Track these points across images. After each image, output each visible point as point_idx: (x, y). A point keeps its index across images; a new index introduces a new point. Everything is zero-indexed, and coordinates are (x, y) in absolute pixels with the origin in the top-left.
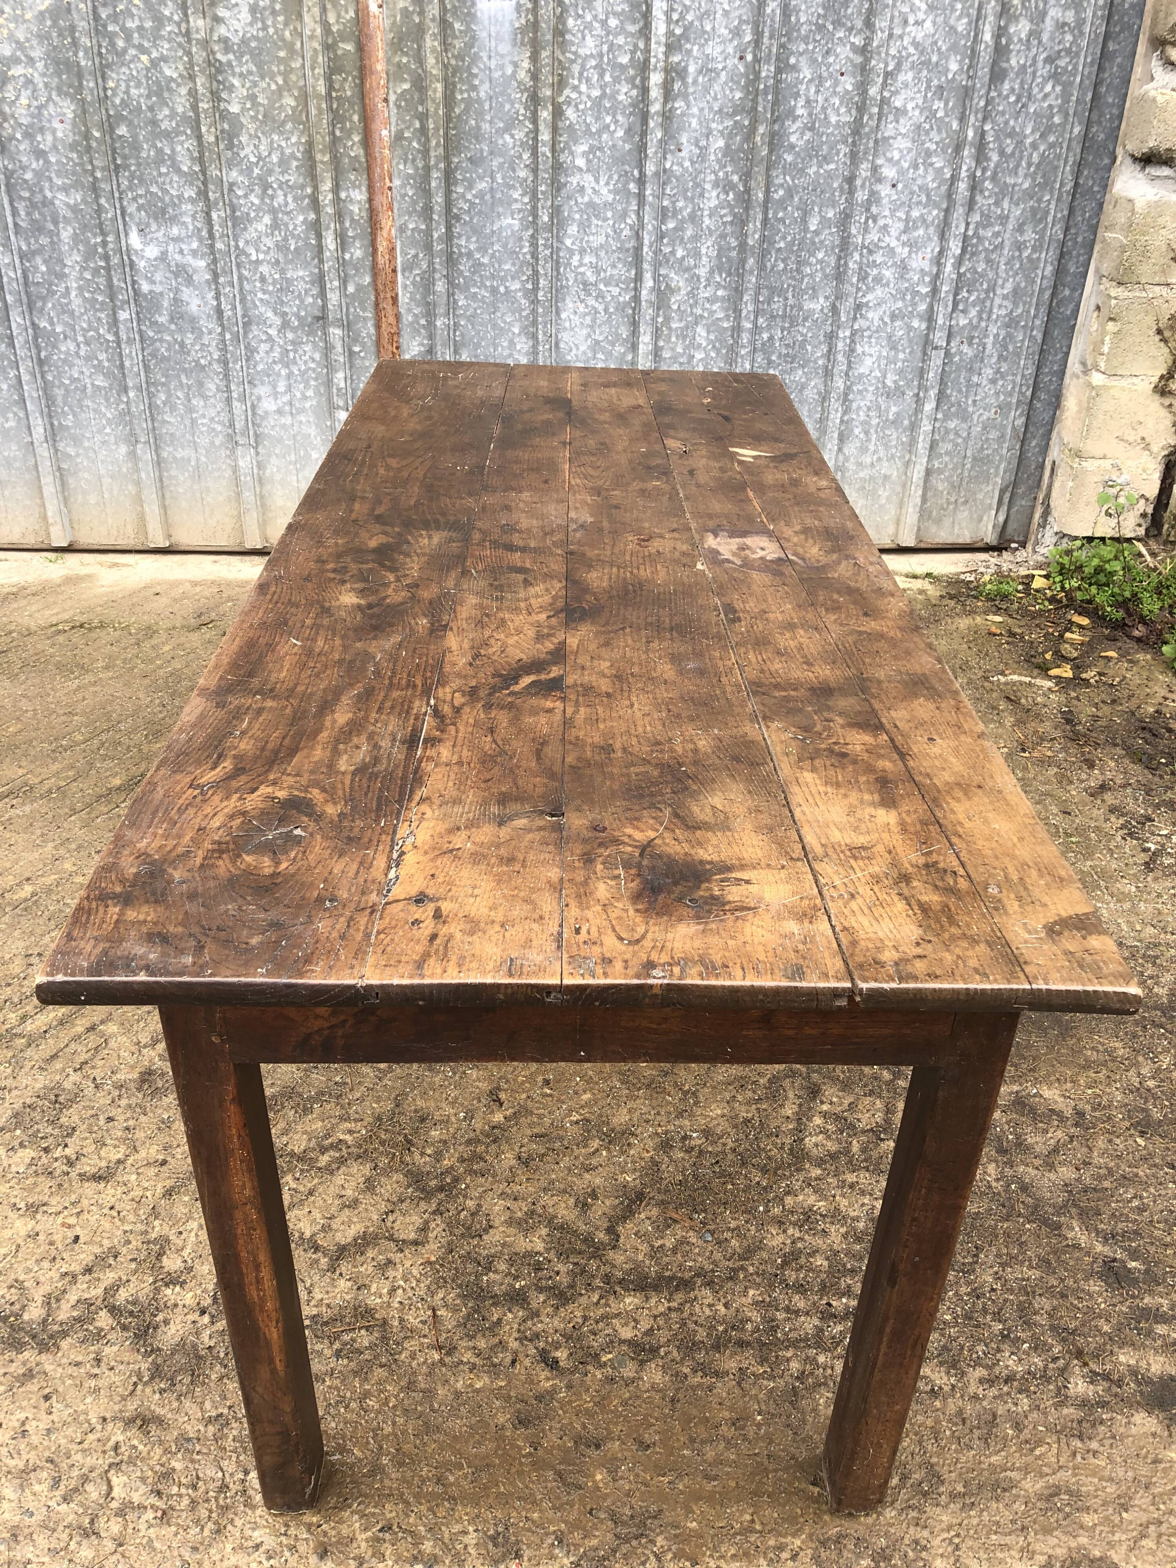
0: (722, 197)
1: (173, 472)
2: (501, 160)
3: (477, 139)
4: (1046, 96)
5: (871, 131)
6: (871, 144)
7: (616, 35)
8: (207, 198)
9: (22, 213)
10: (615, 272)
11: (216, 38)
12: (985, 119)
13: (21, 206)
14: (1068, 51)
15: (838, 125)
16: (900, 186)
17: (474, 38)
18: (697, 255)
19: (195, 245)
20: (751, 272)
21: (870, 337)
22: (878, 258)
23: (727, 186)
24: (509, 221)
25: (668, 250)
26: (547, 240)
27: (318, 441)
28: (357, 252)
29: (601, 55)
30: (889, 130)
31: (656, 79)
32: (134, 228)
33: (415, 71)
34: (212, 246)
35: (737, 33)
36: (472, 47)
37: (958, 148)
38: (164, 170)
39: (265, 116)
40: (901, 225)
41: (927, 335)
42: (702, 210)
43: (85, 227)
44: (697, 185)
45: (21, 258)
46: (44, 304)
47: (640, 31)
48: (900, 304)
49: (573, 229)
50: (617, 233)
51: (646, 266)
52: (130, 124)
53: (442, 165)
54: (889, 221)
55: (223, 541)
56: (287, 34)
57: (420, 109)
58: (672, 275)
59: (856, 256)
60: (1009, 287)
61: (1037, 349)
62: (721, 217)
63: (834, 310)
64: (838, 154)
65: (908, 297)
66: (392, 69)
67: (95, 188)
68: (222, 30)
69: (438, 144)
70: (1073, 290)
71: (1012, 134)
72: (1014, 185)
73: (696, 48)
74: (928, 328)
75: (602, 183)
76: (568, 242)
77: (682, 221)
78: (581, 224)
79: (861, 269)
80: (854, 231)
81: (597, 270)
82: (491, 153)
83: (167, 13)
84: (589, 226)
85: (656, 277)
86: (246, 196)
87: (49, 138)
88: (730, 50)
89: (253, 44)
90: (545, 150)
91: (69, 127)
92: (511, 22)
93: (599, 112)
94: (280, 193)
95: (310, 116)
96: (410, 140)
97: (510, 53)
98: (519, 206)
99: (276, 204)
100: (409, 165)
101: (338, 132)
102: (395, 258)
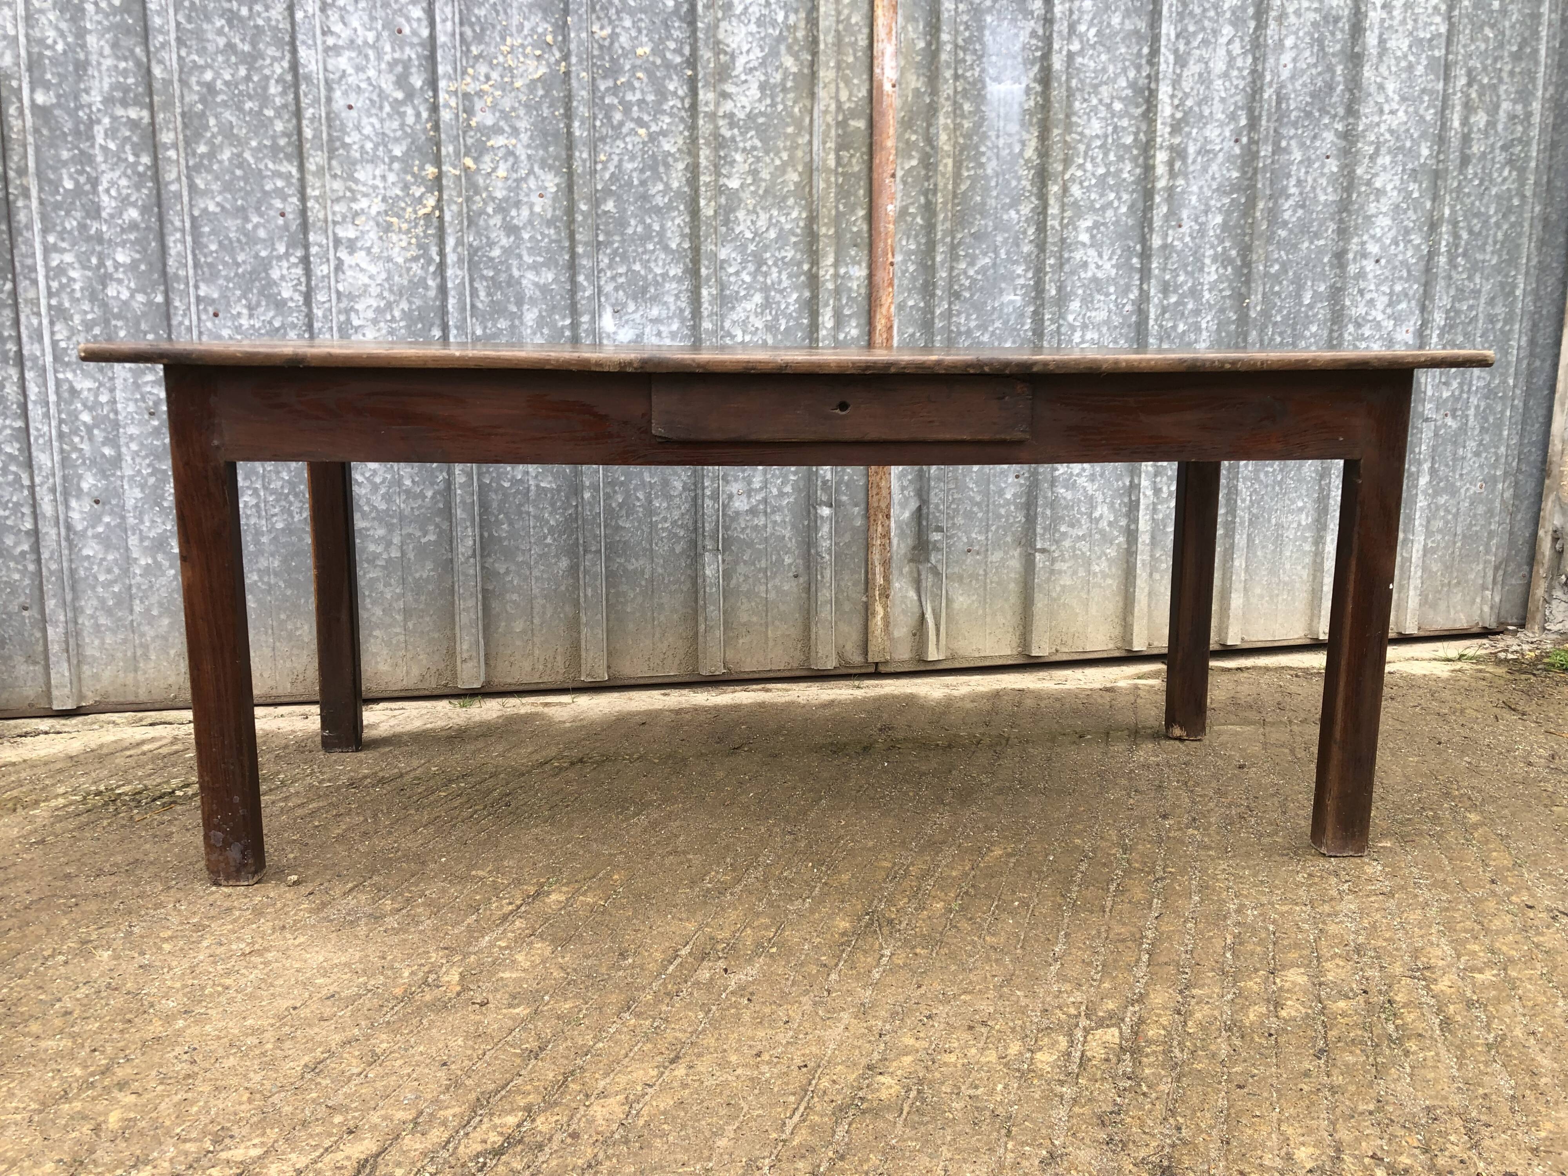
0: (1221, 271)
1: (624, 588)
2: (1005, 235)
3: (981, 214)
4: (1505, 180)
6: (1360, 220)
7: (1121, 117)
8: (697, 276)
9: (482, 294)
11: (721, 113)
13: (482, 287)
14: (1520, 140)
15: (1326, 205)
16: (1383, 262)
17: (983, 119)
18: (1198, 329)
22: (1367, 331)
23: (1223, 260)
24: (1012, 297)
25: (1170, 324)
26: (1052, 314)
27: (792, 544)
28: (853, 330)
29: (1106, 136)
30: (1373, 208)
31: (1161, 157)
32: (610, 309)
33: (923, 148)
34: (695, 326)
35: (1233, 117)
36: (981, 126)
37: (1434, 226)
38: (650, 247)
39: (766, 191)
40: (1386, 299)
42: (1202, 284)
43: (553, 309)
44: (1197, 260)
47: (1145, 114)
49: (1075, 305)
50: (1120, 307)
51: (1151, 340)
52: (619, 200)
53: (948, 239)
54: (1374, 295)
55: (672, 671)
56: (796, 110)
57: (928, 185)
59: (1351, 328)
61: (1519, 418)
62: (1221, 291)
64: (1326, 230)
66: (902, 146)
68: (728, 106)
69: (945, 219)
71: (1477, 215)
72: (1484, 261)
73: (1195, 131)
75: (1106, 257)
76: (1070, 318)
77: (1183, 296)
78: (1083, 300)
79: (1352, 341)
80: (1347, 303)
81: (1099, 346)
82: (995, 229)
83: (671, 87)
84: (1092, 302)
86: (737, 273)
87: (525, 212)
88: (1227, 134)
89: (761, 120)
90: (1053, 224)
91: (548, 201)
92: (1021, 104)
93: (1104, 189)
94: (775, 270)
95: (814, 191)
96: (914, 217)
97: (1018, 133)
98: (1022, 281)
99: (769, 282)
100: (911, 241)
101: (841, 207)
102: (892, 337)
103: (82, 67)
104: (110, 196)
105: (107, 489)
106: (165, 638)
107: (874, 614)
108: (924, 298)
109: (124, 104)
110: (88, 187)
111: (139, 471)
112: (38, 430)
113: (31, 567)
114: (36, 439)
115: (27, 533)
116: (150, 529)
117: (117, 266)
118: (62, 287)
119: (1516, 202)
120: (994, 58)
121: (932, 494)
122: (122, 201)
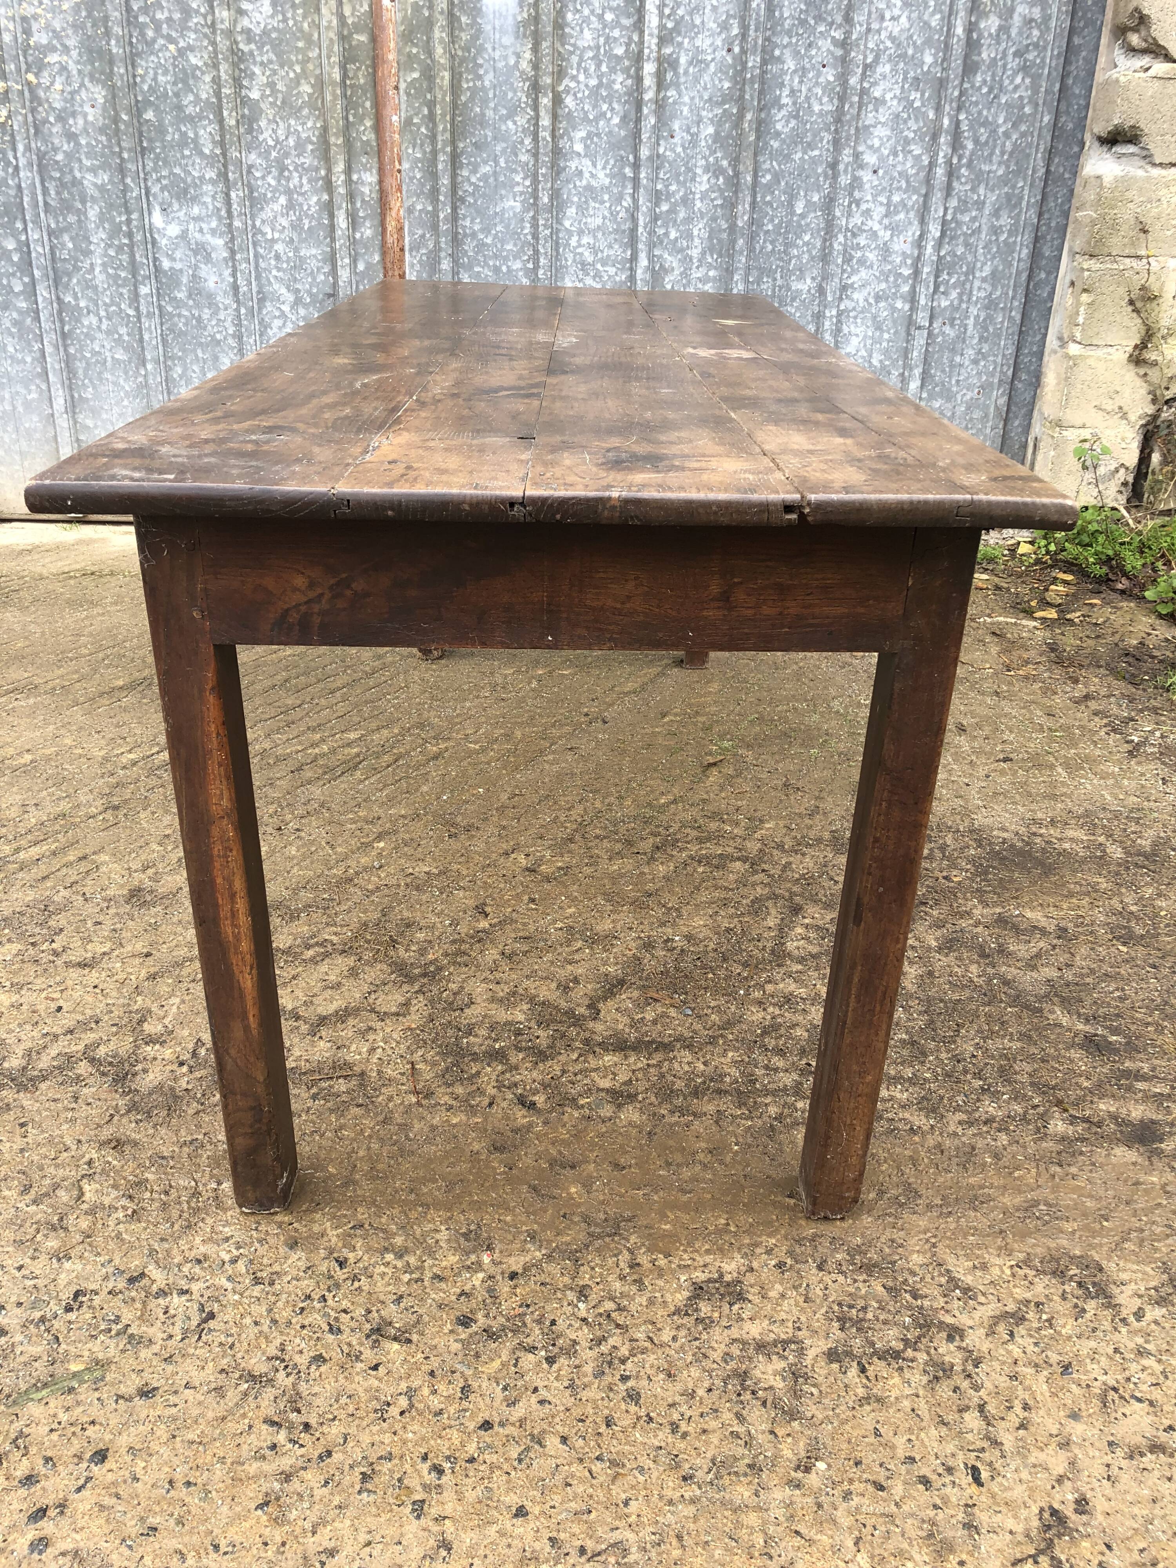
0: (713, 181)
2: (504, 145)
3: (481, 124)
4: (1017, 88)
5: (852, 118)
6: (853, 131)
7: (612, 29)
8: (227, 179)
9: (52, 192)
10: (612, 252)
11: (239, 29)
12: (959, 109)
13: (52, 187)
14: (1036, 46)
15: (821, 114)
16: (881, 172)
17: (480, 31)
18: (690, 236)
19: (214, 224)
20: (741, 253)
21: (855, 318)
22: (862, 240)
23: (717, 171)
24: (511, 203)
25: (661, 231)
26: (547, 220)
28: (367, 231)
29: (598, 47)
30: (869, 118)
31: (649, 68)
32: (158, 208)
33: (424, 61)
34: (230, 225)
35: (725, 27)
36: (478, 38)
37: (935, 137)
38: (187, 152)
39: (283, 102)
40: (882, 210)
41: (911, 316)
42: (694, 193)
43: (111, 206)
44: (689, 170)
45: (49, 235)
46: (70, 280)
47: (634, 24)
48: (883, 286)
49: (571, 211)
50: (614, 215)
51: (641, 246)
52: (157, 110)
53: (448, 149)
54: (871, 205)
56: (306, 25)
57: (429, 96)
58: (666, 256)
59: (841, 238)
60: (987, 270)
61: (1016, 329)
62: (712, 200)
63: (821, 291)
64: (821, 140)
65: (892, 279)
66: (403, 59)
67: (122, 170)
68: (245, 22)
69: (445, 130)
70: (1049, 273)
71: (985, 124)
72: (989, 172)
73: (686, 41)
74: (911, 309)
75: (599, 167)
76: (567, 224)
77: (675, 204)
78: (579, 207)
79: (845, 251)
80: (838, 213)
81: (595, 250)
82: (495, 138)
84: (587, 209)
85: (651, 258)
86: (263, 178)
87: (81, 122)
88: (719, 42)
89: (274, 35)
90: (545, 135)
91: (99, 111)
92: (514, 16)
93: (597, 100)
94: (295, 175)
95: (325, 102)
96: (418, 126)
97: (513, 45)
98: (521, 188)
99: (291, 185)
100: (417, 149)
101: (349, 118)
102: (403, 238)
108: (430, 202)
119: (1027, 110)
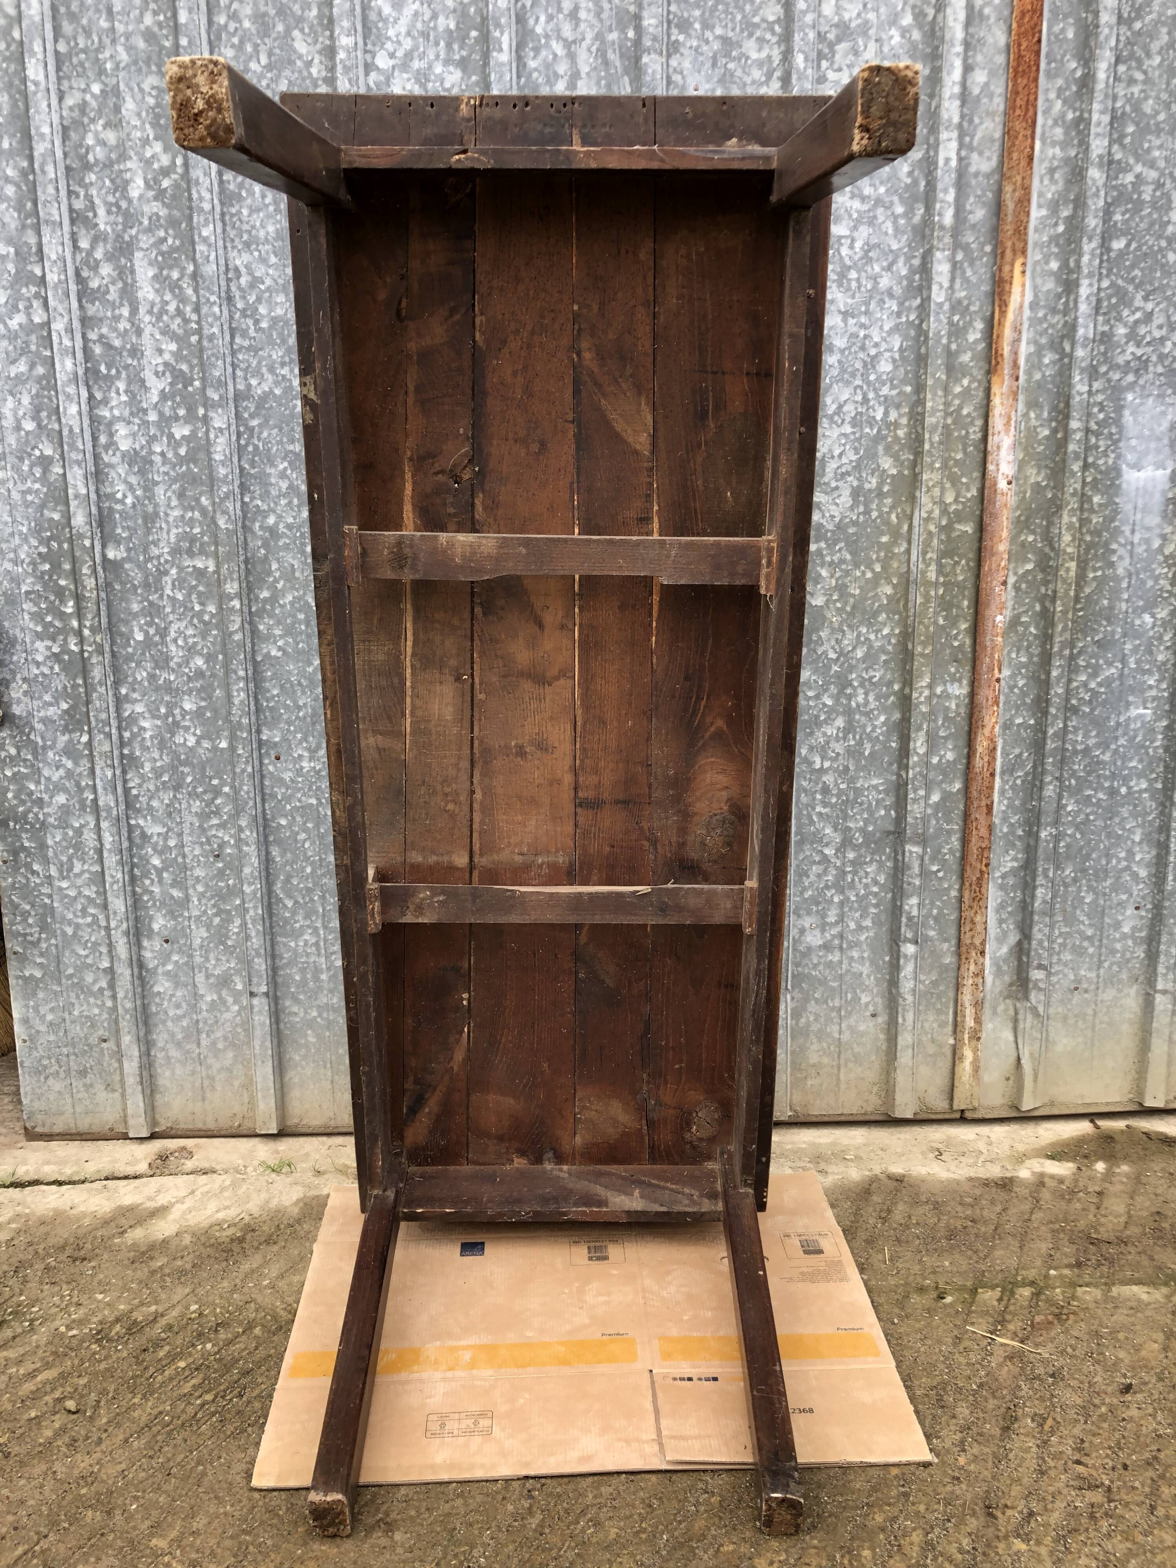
2: (1136, 642)
3: (1108, 620)
17: (1116, 512)
24: (1141, 711)
27: (871, 982)
28: (947, 754)
33: (1041, 550)
36: (1113, 520)
39: (854, 607)
53: (1067, 652)
56: (893, 517)
57: (1045, 590)
66: (1016, 549)
69: (1064, 629)
82: (1125, 635)
86: (817, 697)
89: (851, 530)
92: (1164, 492)
94: (861, 691)
95: (911, 605)
96: (1026, 626)
97: (1159, 526)
98: (1154, 693)
99: (853, 704)
100: (1022, 652)
101: (941, 621)
102: (994, 759)
103: (150, 519)
104: (178, 646)
105: (175, 929)
106: (229, 1070)
107: (961, 1058)
108: (1034, 714)
109: (191, 554)
110: (157, 638)
111: (205, 912)
112: (113, 877)
113: (109, 1004)
114: (112, 884)
115: (105, 970)
116: (215, 966)
117: (184, 713)
118: (134, 736)
120: (1134, 442)
121: (1035, 929)
122: (189, 650)
